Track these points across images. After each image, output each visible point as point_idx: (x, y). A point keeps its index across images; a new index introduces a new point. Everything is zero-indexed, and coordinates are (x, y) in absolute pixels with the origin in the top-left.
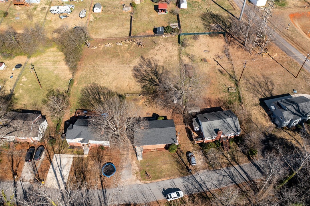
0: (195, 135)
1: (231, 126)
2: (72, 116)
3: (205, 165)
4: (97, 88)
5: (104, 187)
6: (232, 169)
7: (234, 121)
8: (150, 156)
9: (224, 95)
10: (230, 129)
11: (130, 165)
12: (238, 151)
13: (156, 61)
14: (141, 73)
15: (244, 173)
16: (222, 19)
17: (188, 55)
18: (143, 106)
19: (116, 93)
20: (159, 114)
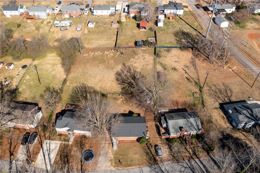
0: (163, 131)
1: (193, 125)
2: (63, 109)
3: (170, 157)
4: (85, 88)
5: (83, 170)
6: (193, 163)
7: (196, 121)
8: (124, 146)
9: (190, 98)
10: (192, 127)
11: (107, 153)
12: (199, 146)
13: (135, 67)
14: (122, 77)
15: (203, 166)
16: (191, 36)
17: (161, 64)
18: (121, 104)
19: (100, 92)
20: (134, 112)
